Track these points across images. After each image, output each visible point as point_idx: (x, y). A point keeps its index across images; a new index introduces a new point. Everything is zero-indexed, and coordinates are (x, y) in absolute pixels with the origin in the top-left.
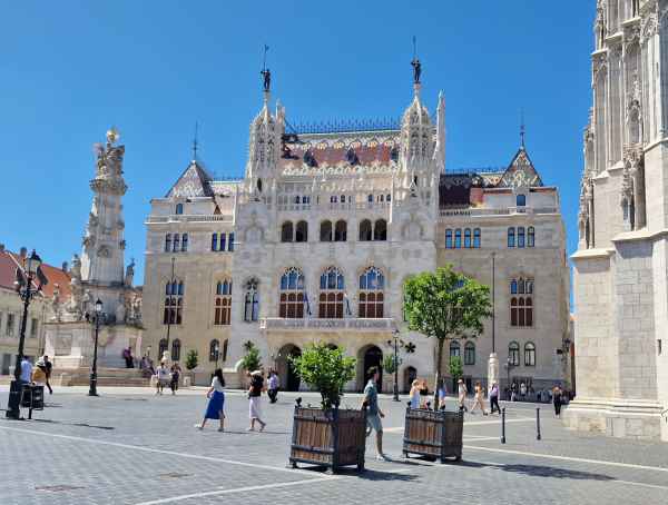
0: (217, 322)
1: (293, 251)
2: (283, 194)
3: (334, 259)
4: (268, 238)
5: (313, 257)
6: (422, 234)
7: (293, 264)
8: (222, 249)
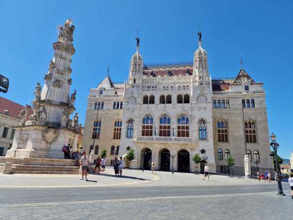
0: (114, 138)
1: (148, 108)
2: (144, 84)
3: (166, 111)
4: (138, 102)
5: (157, 110)
6: (206, 100)
7: (148, 113)
8: (118, 108)
